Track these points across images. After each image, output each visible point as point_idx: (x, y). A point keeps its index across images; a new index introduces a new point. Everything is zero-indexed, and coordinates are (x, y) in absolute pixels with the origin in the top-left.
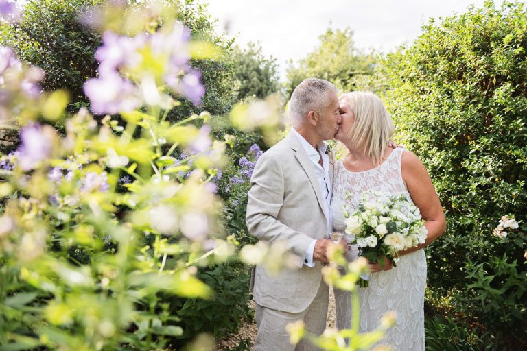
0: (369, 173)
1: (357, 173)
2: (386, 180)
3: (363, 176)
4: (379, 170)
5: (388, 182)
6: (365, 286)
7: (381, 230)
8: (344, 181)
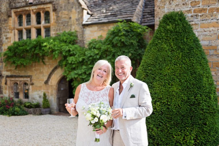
0: (96, 92)
1: (91, 91)
2: (102, 96)
3: (93, 93)
4: (100, 92)
5: (103, 98)
6: (99, 141)
7: (98, 115)
8: (85, 93)
